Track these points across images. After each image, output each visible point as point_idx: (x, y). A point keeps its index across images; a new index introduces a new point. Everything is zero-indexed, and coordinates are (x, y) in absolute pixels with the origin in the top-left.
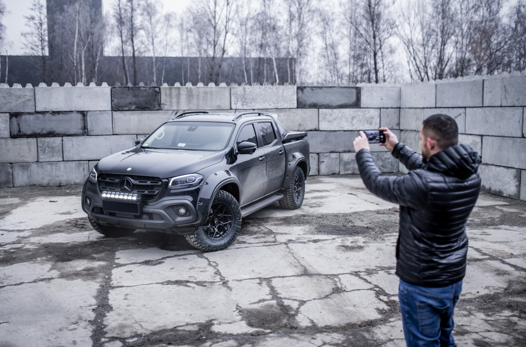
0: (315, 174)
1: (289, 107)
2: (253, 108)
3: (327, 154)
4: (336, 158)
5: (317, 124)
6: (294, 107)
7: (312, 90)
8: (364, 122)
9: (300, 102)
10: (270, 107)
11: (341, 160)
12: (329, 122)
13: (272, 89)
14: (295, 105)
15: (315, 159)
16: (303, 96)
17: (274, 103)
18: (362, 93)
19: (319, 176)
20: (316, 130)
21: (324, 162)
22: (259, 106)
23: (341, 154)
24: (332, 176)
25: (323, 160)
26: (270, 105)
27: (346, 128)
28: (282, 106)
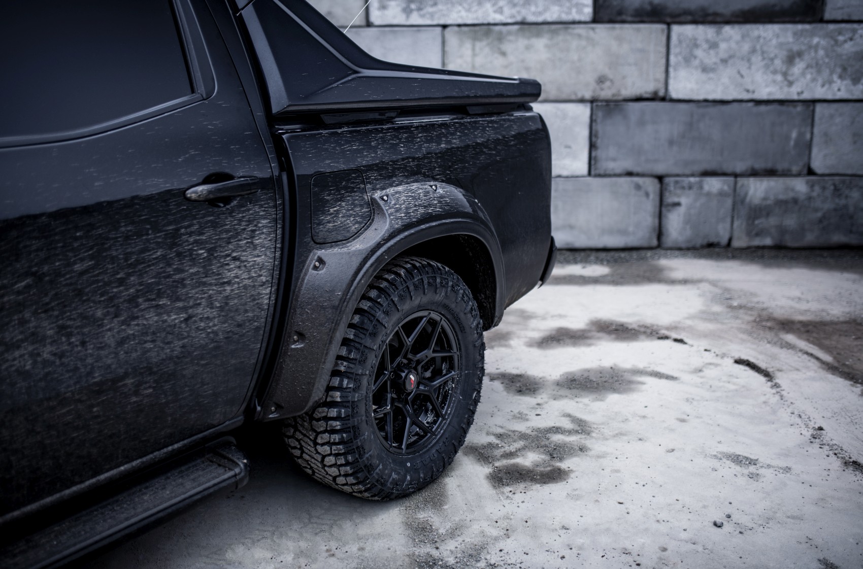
0: (645, 244)
1: (565, 17)
2: (442, 22)
3: (692, 179)
4: (722, 194)
5: (662, 76)
6: (583, 18)
8: (832, 73)
10: (498, 18)
11: (738, 200)
12: (705, 69)
14: (587, 12)
15: (647, 195)
17: (515, 5)
19: (659, 251)
20: (654, 98)
21: (678, 204)
22: (463, 13)
23: (741, 181)
24: (706, 251)
25: (676, 200)
26: (500, 11)
27: (763, 93)
28: (540, 13)
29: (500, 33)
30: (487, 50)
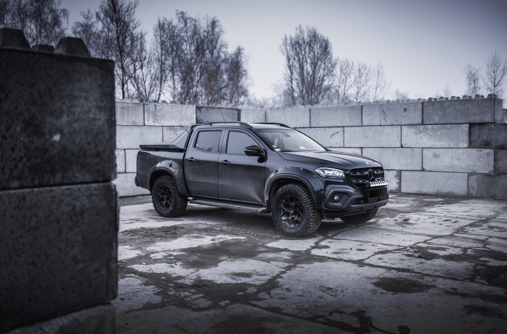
2: (162, 125)
7: (207, 110)
9: (199, 120)
10: (175, 124)
13: (178, 107)
16: (201, 115)
17: (179, 121)
18: (241, 115)
22: (167, 123)
26: (176, 122)
28: (185, 124)
29: (176, 129)
30: (173, 133)
